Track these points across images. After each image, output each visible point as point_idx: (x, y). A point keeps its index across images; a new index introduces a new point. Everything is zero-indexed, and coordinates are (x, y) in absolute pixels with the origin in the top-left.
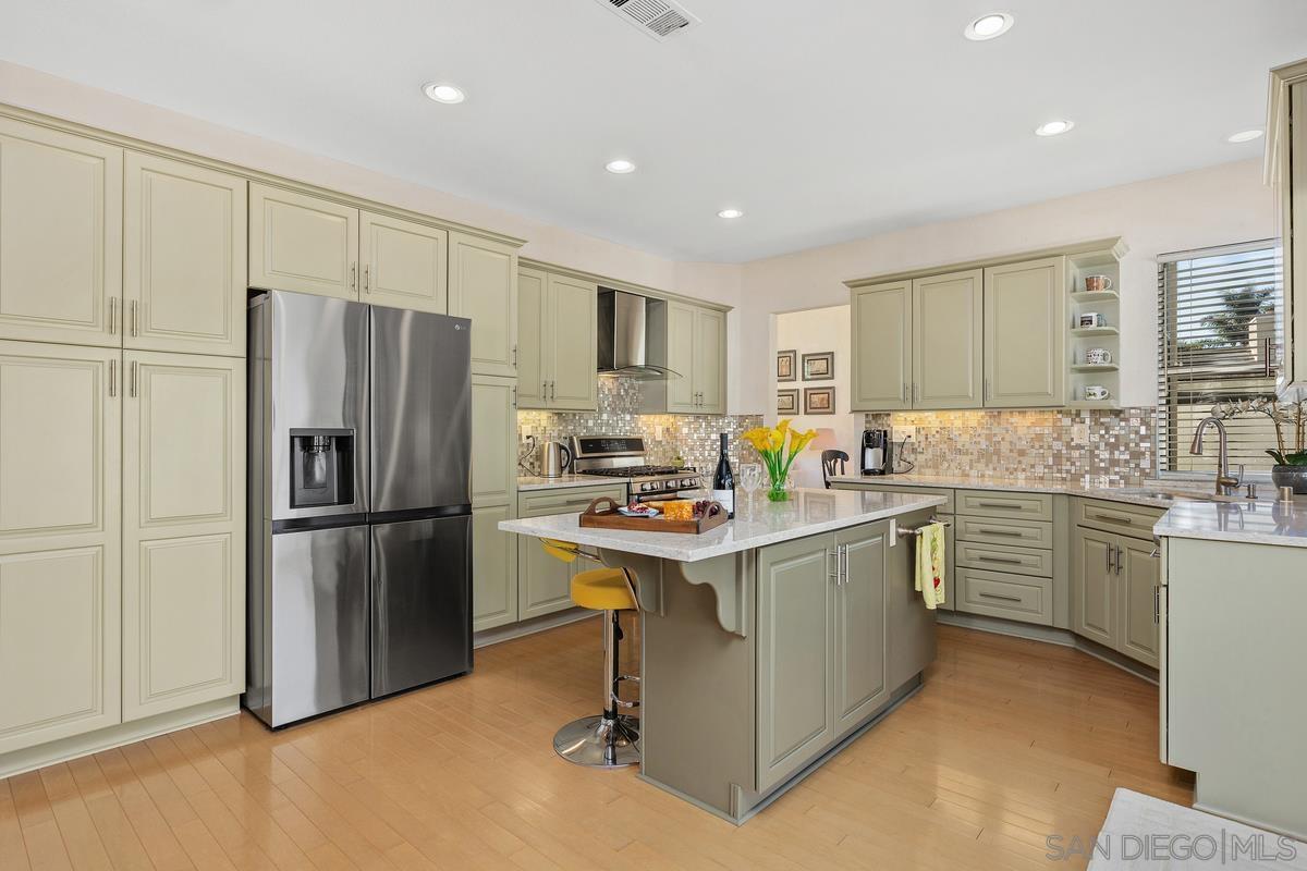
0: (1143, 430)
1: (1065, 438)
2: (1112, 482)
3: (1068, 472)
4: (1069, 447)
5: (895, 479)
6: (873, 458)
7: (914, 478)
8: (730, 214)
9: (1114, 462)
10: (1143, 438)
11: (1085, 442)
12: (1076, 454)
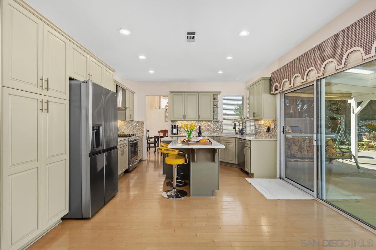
0: (221, 125)
1: (210, 126)
2: (217, 134)
3: (210, 132)
4: (210, 128)
5: (178, 135)
6: (175, 131)
7: (182, 135)
8: (151, 72)
9: (217, 131)
10: (221, 126)
11: (213, 127)
12: (211, 129)
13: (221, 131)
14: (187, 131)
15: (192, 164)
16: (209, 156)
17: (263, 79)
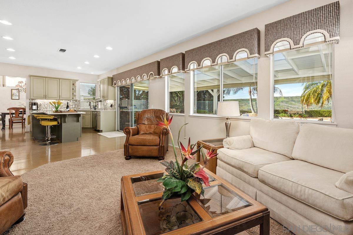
0: (79, 103)
6: (34, 107)
7: (41, 110)
9: (75, 107)
13: (79, 107)
14: (55, 106)
15: (63, 124)
16: (75, 119)
17: (109, 78)
